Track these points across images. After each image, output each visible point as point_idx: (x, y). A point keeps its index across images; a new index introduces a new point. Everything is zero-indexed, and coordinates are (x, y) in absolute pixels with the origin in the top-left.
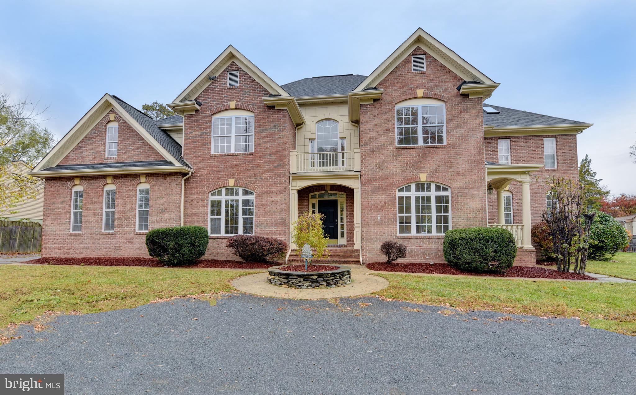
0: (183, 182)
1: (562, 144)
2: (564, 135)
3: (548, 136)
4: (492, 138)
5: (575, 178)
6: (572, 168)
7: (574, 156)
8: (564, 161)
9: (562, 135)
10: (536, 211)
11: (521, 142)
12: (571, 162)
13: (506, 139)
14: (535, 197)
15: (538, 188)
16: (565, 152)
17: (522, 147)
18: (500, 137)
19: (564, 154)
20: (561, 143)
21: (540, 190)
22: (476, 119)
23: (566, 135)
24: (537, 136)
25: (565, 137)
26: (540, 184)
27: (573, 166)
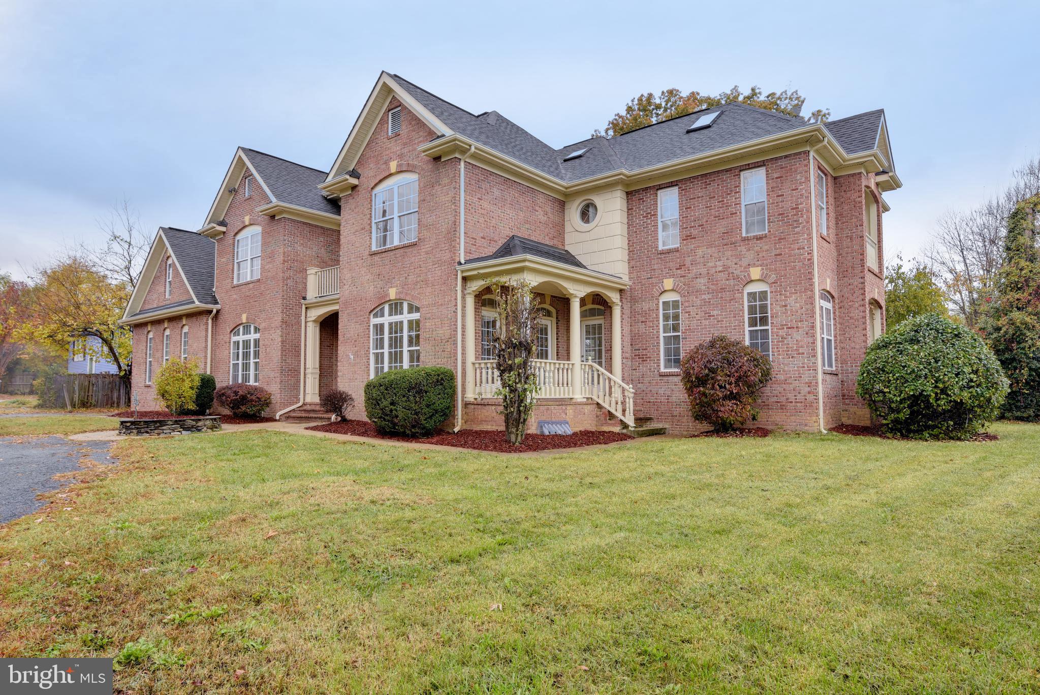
0: (210, 321)
1: (777, 178)
2: (781, 158)
3: (749, 167)
4: (646, 189)
5: (804, 248)
6: (796, 227)
7: (802, 200)
8: (779, 215)
9: (776, 159)
10: (722, 327)
11: (698, 190)
12: (795, 215)
13: (669, 187)
14: (722, 298)
15: (727, 280)
16: (783, 195)
17: (698, 197)
18: (659, 185)
19: (780, 199)
20: (776, 175)
21: (732, 282)
22: (448, 194)
23: (786, 157)
24: (727, 170)
25: (782, 163)
26: (731, 270)
27: (801, 223)
